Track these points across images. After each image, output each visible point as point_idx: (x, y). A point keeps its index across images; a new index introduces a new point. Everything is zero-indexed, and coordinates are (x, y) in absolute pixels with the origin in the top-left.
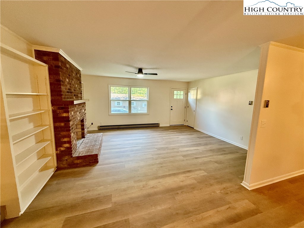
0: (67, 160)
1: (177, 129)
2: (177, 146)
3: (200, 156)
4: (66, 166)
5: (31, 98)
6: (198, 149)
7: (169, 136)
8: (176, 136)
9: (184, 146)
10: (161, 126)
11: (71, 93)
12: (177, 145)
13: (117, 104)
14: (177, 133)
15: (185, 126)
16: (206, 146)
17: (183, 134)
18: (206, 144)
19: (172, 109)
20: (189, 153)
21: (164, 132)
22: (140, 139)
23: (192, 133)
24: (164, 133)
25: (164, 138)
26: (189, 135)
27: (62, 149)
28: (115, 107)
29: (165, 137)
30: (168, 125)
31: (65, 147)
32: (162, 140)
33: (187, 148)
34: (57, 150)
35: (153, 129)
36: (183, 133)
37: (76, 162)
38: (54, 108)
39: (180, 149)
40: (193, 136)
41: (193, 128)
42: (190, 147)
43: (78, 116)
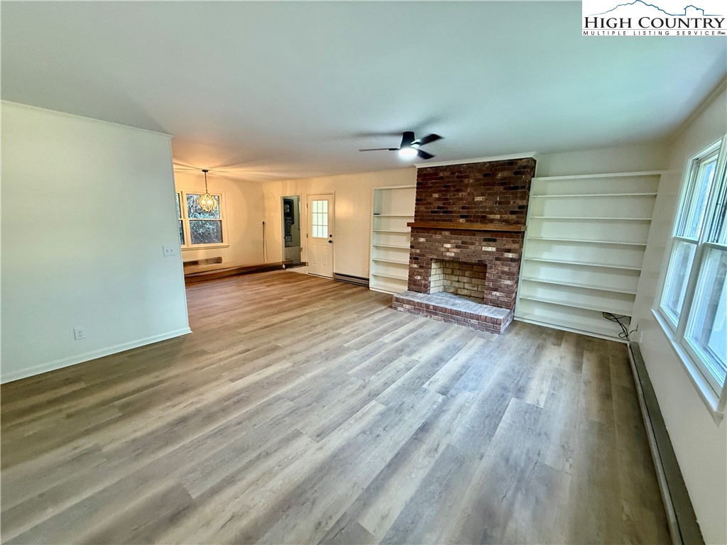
43: (448, 250)
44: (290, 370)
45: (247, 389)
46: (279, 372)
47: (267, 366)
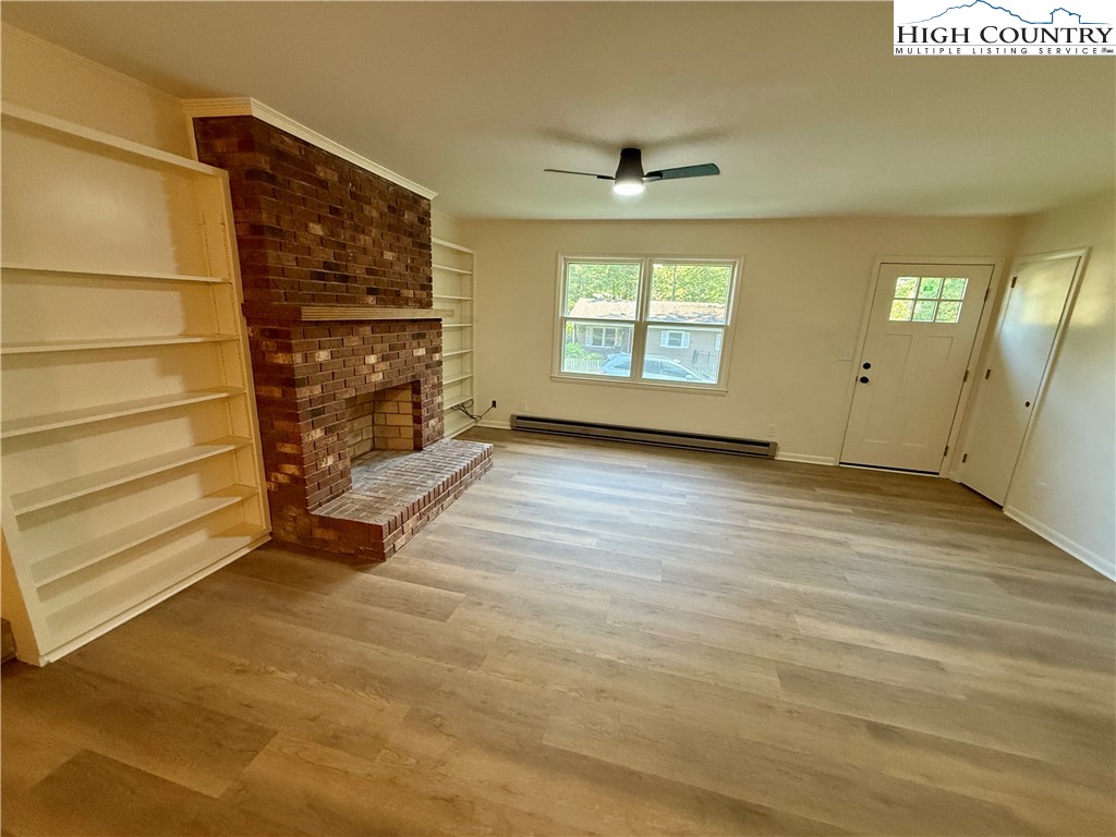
0: (295, 518)
1: (876, 490)
2: (796, 592)
3: (925, 730)
4: (293, 538)
5: (178, 293)
6: (937, 666)
7: (787, 520)
8: (839, 528)
9: (849, 607)
10: (782, 456)
11: (346, 282)
12: (802, 588)
13: (671, 343)
14: (856, 513)
15: (947, 481)
16: (1034, 666)
17: (893, 528)
18: (1044, 652)
19: (864, 380)
20: (852, 667)
21: (781, 494)
22: (624, 500)
23: (960, 537)
24: (777, 500)
25: (753, 523)
26: (937, 544)
27: (282, 478)
28: (663, 352)
29: (761, 519)
30: (830, 461)
31: (286, 474)
32: (730, 531)
33: (862, 627)
34: (268, 479)
35: (729, 467)
36: (903, 522)
37: (318, 533)
38: (253, 331)
39: (799, 620)
40: (958, 560)
41: (1001, 507)
42: (887, 630)
43: (373, 369)
44: (810, 612)
45: (909, 633)
46: (832, 619)
47: (848, 647)
